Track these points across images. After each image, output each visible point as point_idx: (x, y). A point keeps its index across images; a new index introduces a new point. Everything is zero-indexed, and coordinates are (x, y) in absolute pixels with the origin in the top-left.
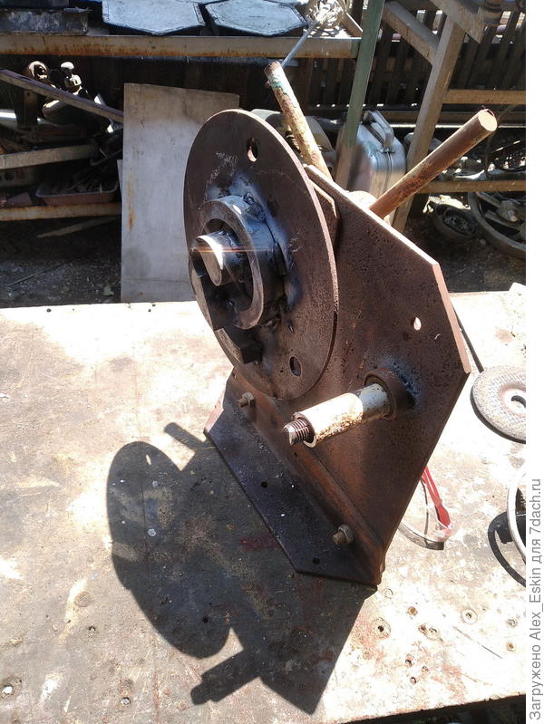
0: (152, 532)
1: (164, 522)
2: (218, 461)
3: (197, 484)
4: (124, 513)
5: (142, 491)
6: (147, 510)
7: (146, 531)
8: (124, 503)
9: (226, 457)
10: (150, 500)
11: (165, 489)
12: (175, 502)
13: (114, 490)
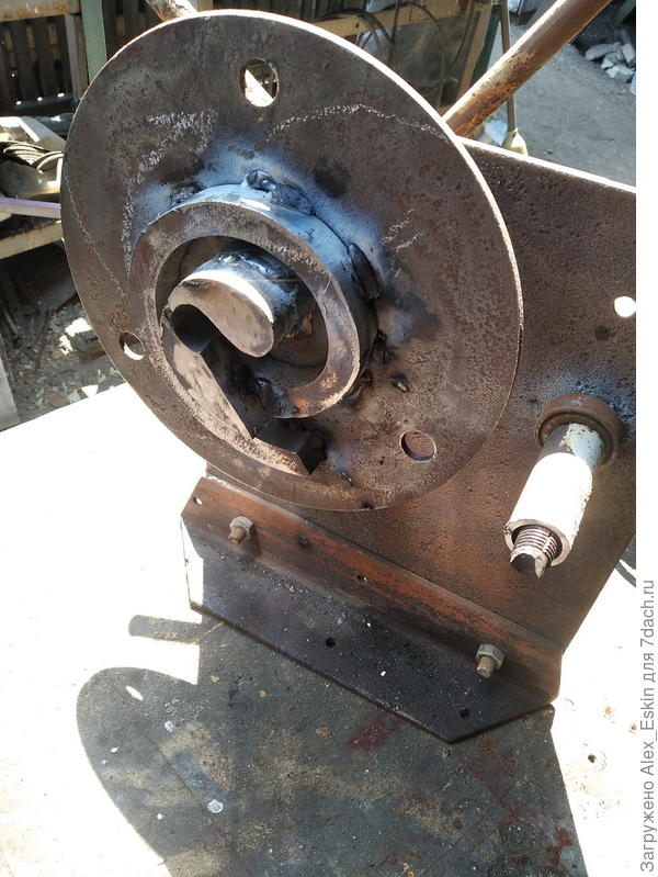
0: (215, 806)
1: (222, 778)
2: (242, 641)
3: (232, 693)
4: (150, 801)
5: (158, 749)
6: (185, 775)
7: (205, 810)
8: (139, 784)
9: (251, 629)
10: (178, 756)
11: (190, 727)
12: (218, 737)
13: (110, 772)
